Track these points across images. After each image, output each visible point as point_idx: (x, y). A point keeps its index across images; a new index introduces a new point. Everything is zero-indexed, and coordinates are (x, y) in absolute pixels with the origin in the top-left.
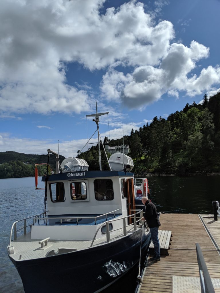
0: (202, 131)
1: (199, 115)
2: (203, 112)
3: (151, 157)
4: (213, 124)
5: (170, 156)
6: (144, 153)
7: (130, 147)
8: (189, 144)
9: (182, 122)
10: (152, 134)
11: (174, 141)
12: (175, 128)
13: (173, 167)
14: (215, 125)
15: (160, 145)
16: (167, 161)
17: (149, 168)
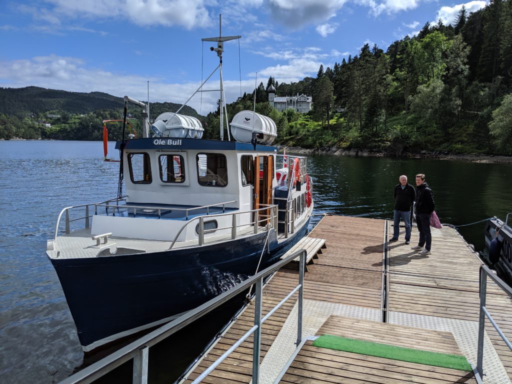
0: (446, 79)
1: (444, 47)
2: (451, 41)
3: (349, 122)
4: (467, 66)
5: (381, 120)
6: (337, 112)
7: (313, 100)
8: (417, 100)
9: (411, 57)
10: (355, 77)
11: (392, 94)
12: (398, 69)
13: (383, 141)
14: (470, 69)
15: (366, 100)
16: (375, 130)
17: (341, 140)
